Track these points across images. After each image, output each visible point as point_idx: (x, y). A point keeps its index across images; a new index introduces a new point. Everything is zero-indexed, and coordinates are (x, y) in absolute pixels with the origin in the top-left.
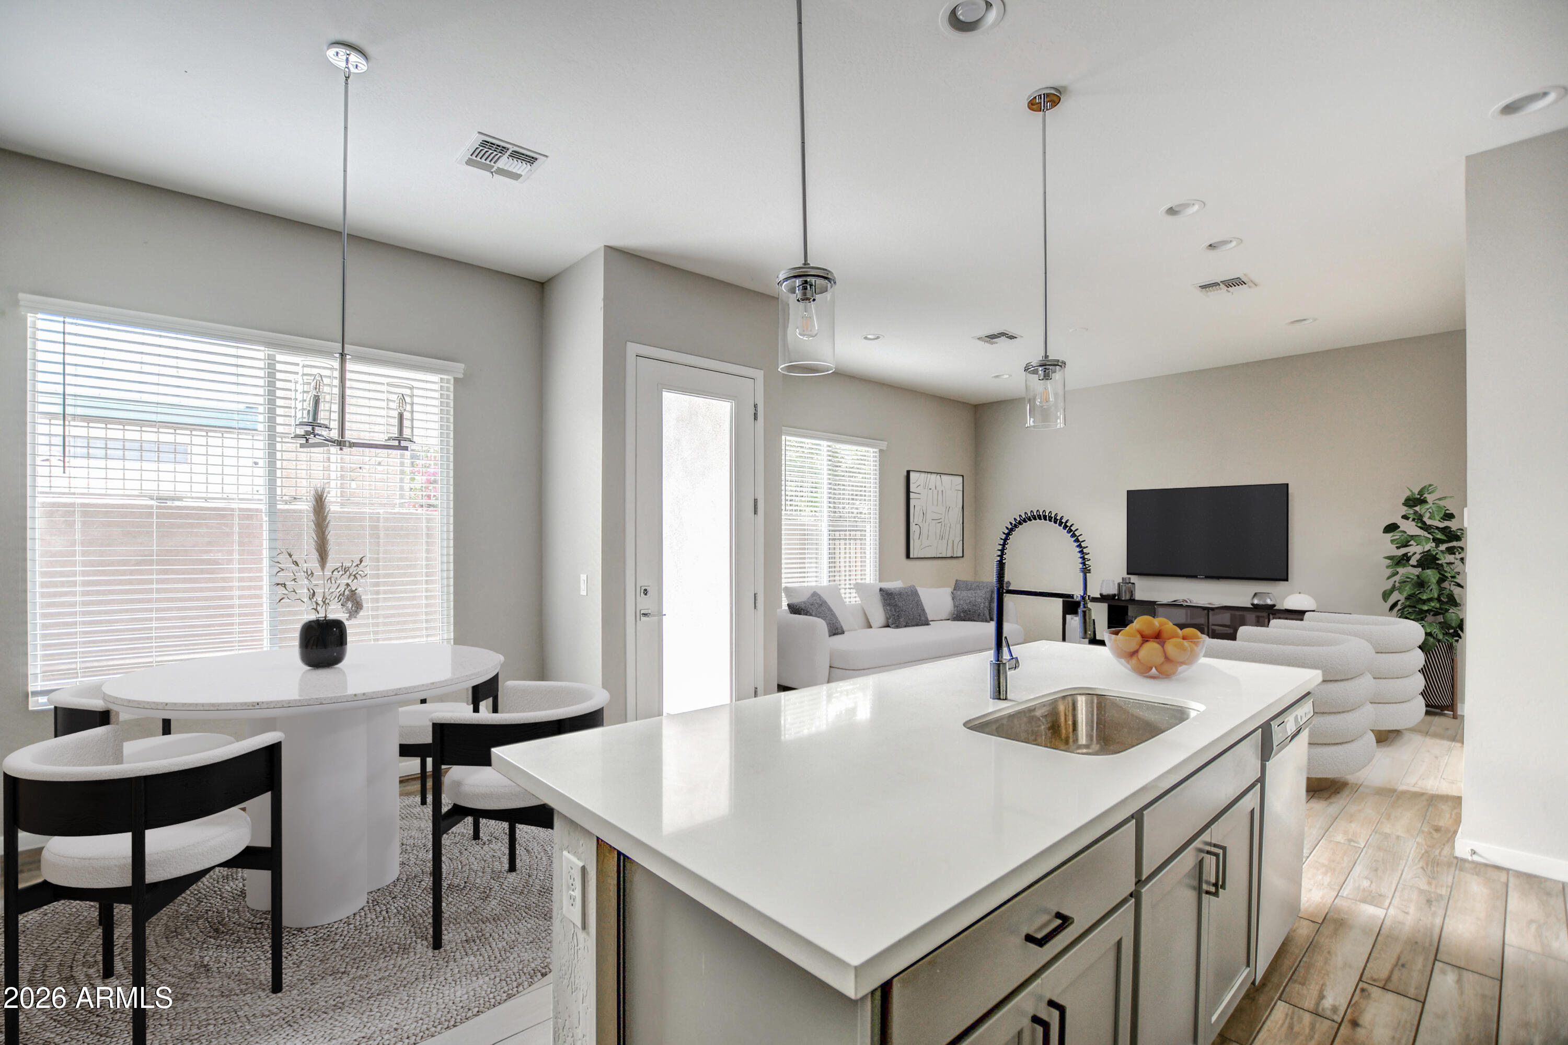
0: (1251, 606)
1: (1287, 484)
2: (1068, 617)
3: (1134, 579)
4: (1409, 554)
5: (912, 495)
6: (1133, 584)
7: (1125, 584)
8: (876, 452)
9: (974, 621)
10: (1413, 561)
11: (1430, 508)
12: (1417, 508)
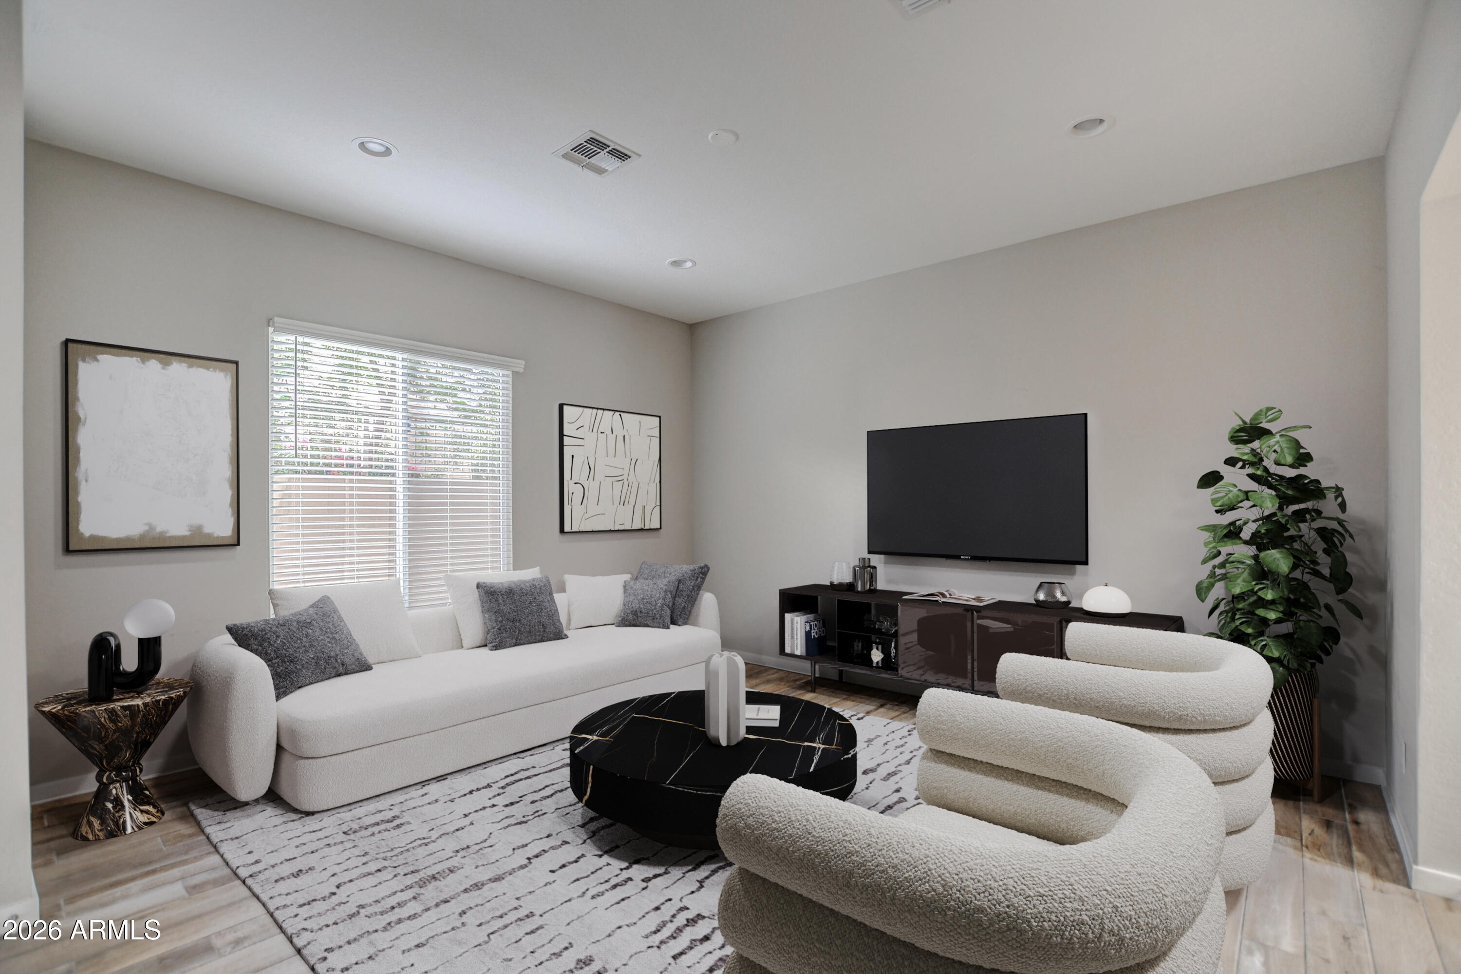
0: (1034, 602)
1: (1086, 415)
2: (788, 616)
3: (877, 560)
4: (1238, 523)
5: (566, 440)
6: (875, 568)
7: (865, 569)
8: (507, 376)
9: (648, 626)
10: (1246, 534)
11: (1278, 442)
12: (1256, 444)
